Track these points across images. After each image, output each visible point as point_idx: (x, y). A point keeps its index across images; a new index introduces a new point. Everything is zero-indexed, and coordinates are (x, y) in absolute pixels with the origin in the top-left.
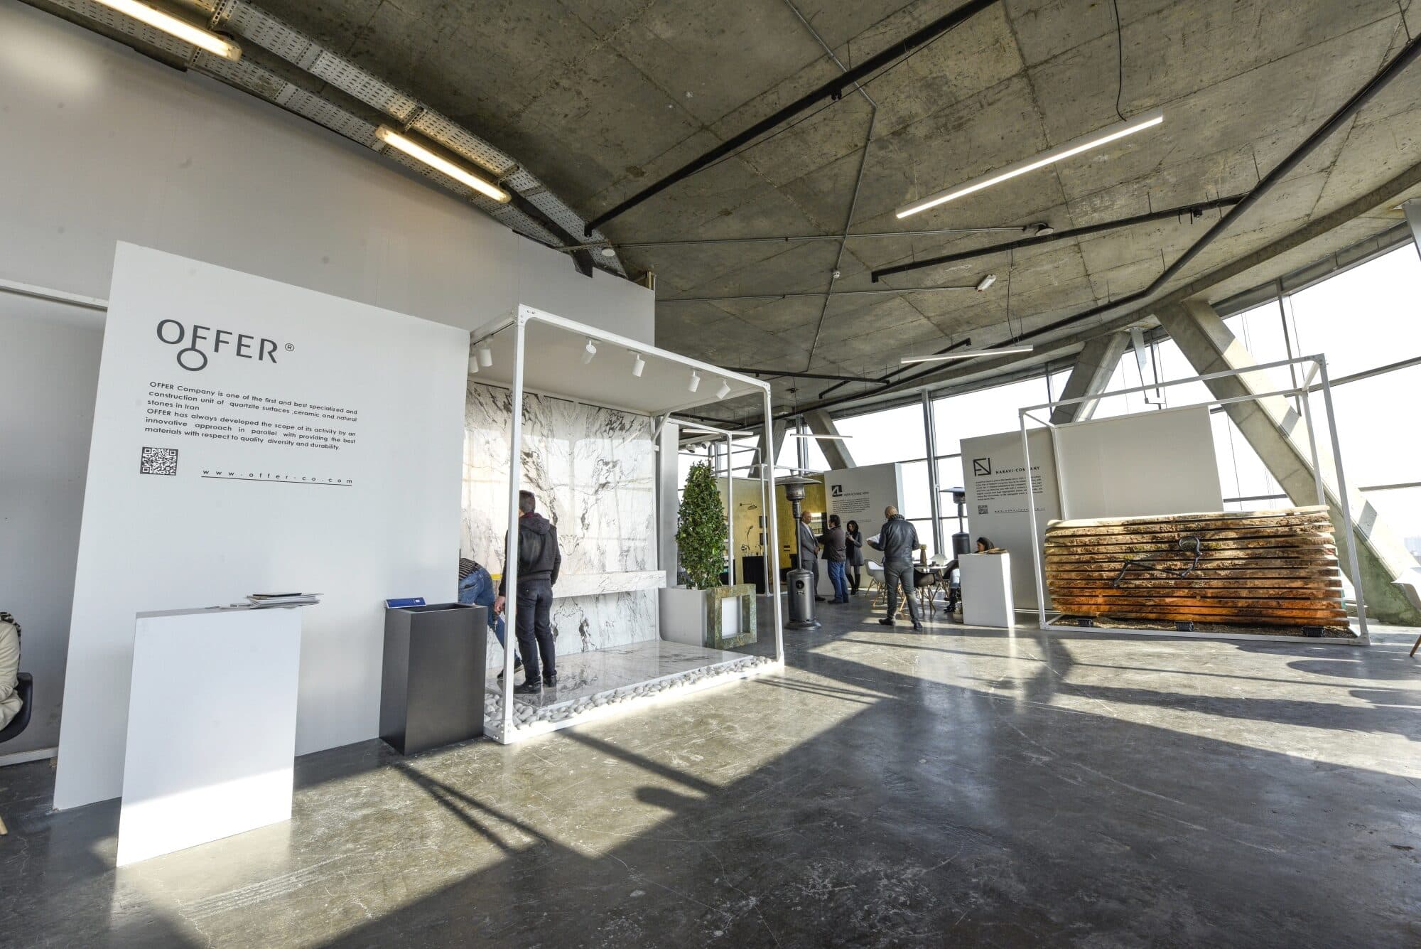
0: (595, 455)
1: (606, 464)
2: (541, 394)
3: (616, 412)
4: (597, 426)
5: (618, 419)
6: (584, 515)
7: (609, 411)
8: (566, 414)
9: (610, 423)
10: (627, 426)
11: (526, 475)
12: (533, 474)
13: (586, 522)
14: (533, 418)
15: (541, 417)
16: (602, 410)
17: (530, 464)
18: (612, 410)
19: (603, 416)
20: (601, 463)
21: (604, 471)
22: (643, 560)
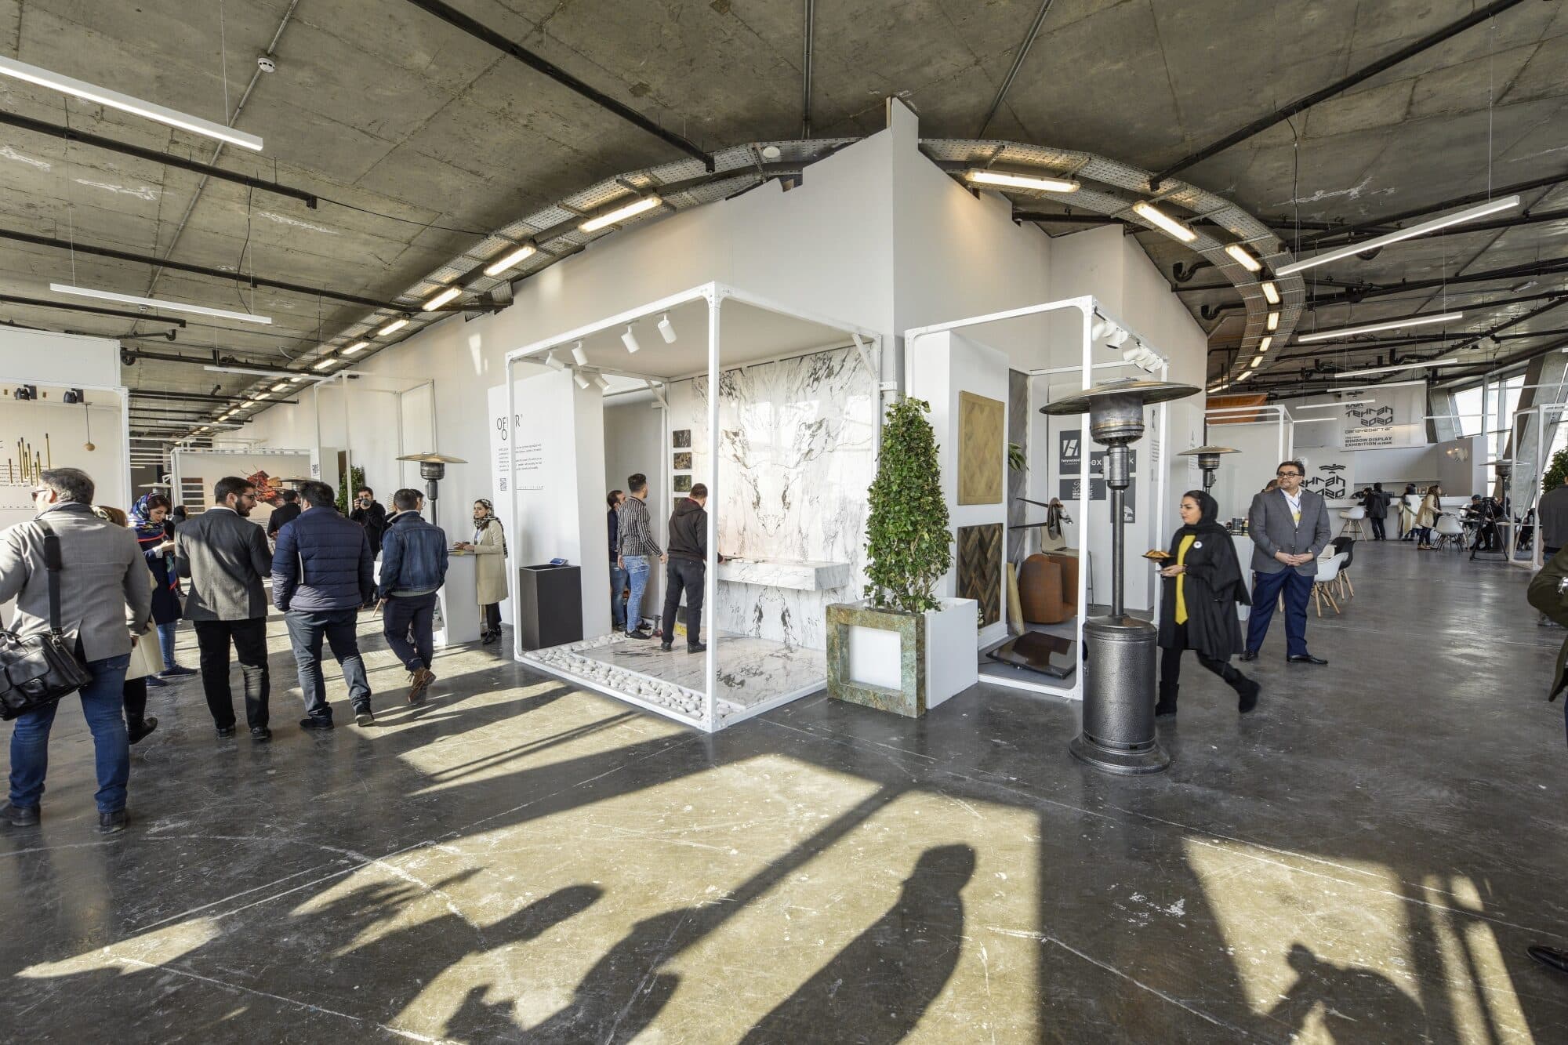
0: (796, 419)
1: (809, 427)
2: (744, 366)
3: (821, 355)
4: (798, 383)
5: (824, 363)
6: (785, 491)
7: (813, 357)
8: (766, 379)
9: (815, 371)
10: (836, 369)
11: (735, 455)
12: (740, 454)
13: (787, 500)
14: (738, 394)
15: (745, 391)
16: (805, 359)
17: (738, 443)
18: (816, 354)
19: (807, 366)
20: (803, 427)
21: (807, 436)
22: (855, 551)
